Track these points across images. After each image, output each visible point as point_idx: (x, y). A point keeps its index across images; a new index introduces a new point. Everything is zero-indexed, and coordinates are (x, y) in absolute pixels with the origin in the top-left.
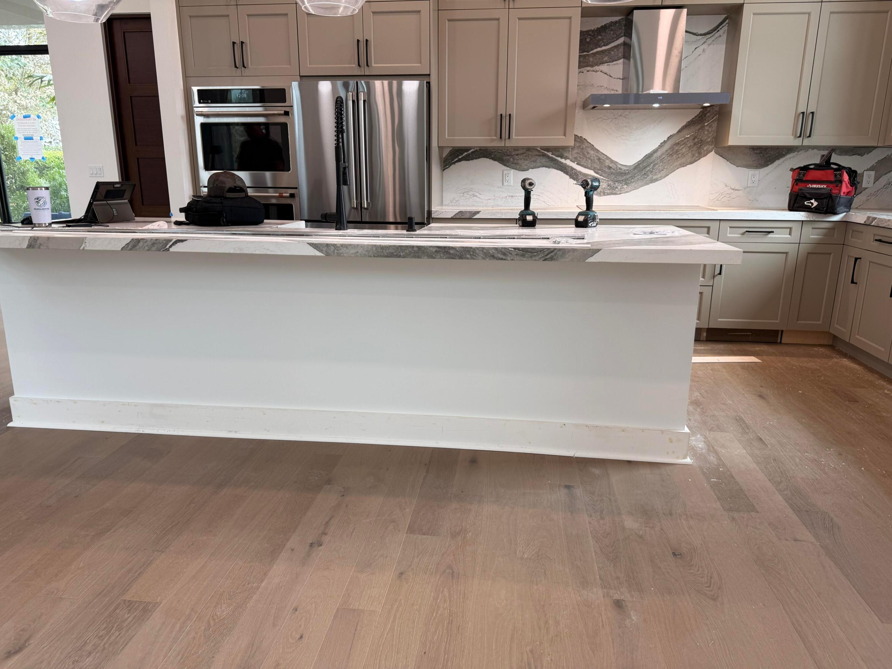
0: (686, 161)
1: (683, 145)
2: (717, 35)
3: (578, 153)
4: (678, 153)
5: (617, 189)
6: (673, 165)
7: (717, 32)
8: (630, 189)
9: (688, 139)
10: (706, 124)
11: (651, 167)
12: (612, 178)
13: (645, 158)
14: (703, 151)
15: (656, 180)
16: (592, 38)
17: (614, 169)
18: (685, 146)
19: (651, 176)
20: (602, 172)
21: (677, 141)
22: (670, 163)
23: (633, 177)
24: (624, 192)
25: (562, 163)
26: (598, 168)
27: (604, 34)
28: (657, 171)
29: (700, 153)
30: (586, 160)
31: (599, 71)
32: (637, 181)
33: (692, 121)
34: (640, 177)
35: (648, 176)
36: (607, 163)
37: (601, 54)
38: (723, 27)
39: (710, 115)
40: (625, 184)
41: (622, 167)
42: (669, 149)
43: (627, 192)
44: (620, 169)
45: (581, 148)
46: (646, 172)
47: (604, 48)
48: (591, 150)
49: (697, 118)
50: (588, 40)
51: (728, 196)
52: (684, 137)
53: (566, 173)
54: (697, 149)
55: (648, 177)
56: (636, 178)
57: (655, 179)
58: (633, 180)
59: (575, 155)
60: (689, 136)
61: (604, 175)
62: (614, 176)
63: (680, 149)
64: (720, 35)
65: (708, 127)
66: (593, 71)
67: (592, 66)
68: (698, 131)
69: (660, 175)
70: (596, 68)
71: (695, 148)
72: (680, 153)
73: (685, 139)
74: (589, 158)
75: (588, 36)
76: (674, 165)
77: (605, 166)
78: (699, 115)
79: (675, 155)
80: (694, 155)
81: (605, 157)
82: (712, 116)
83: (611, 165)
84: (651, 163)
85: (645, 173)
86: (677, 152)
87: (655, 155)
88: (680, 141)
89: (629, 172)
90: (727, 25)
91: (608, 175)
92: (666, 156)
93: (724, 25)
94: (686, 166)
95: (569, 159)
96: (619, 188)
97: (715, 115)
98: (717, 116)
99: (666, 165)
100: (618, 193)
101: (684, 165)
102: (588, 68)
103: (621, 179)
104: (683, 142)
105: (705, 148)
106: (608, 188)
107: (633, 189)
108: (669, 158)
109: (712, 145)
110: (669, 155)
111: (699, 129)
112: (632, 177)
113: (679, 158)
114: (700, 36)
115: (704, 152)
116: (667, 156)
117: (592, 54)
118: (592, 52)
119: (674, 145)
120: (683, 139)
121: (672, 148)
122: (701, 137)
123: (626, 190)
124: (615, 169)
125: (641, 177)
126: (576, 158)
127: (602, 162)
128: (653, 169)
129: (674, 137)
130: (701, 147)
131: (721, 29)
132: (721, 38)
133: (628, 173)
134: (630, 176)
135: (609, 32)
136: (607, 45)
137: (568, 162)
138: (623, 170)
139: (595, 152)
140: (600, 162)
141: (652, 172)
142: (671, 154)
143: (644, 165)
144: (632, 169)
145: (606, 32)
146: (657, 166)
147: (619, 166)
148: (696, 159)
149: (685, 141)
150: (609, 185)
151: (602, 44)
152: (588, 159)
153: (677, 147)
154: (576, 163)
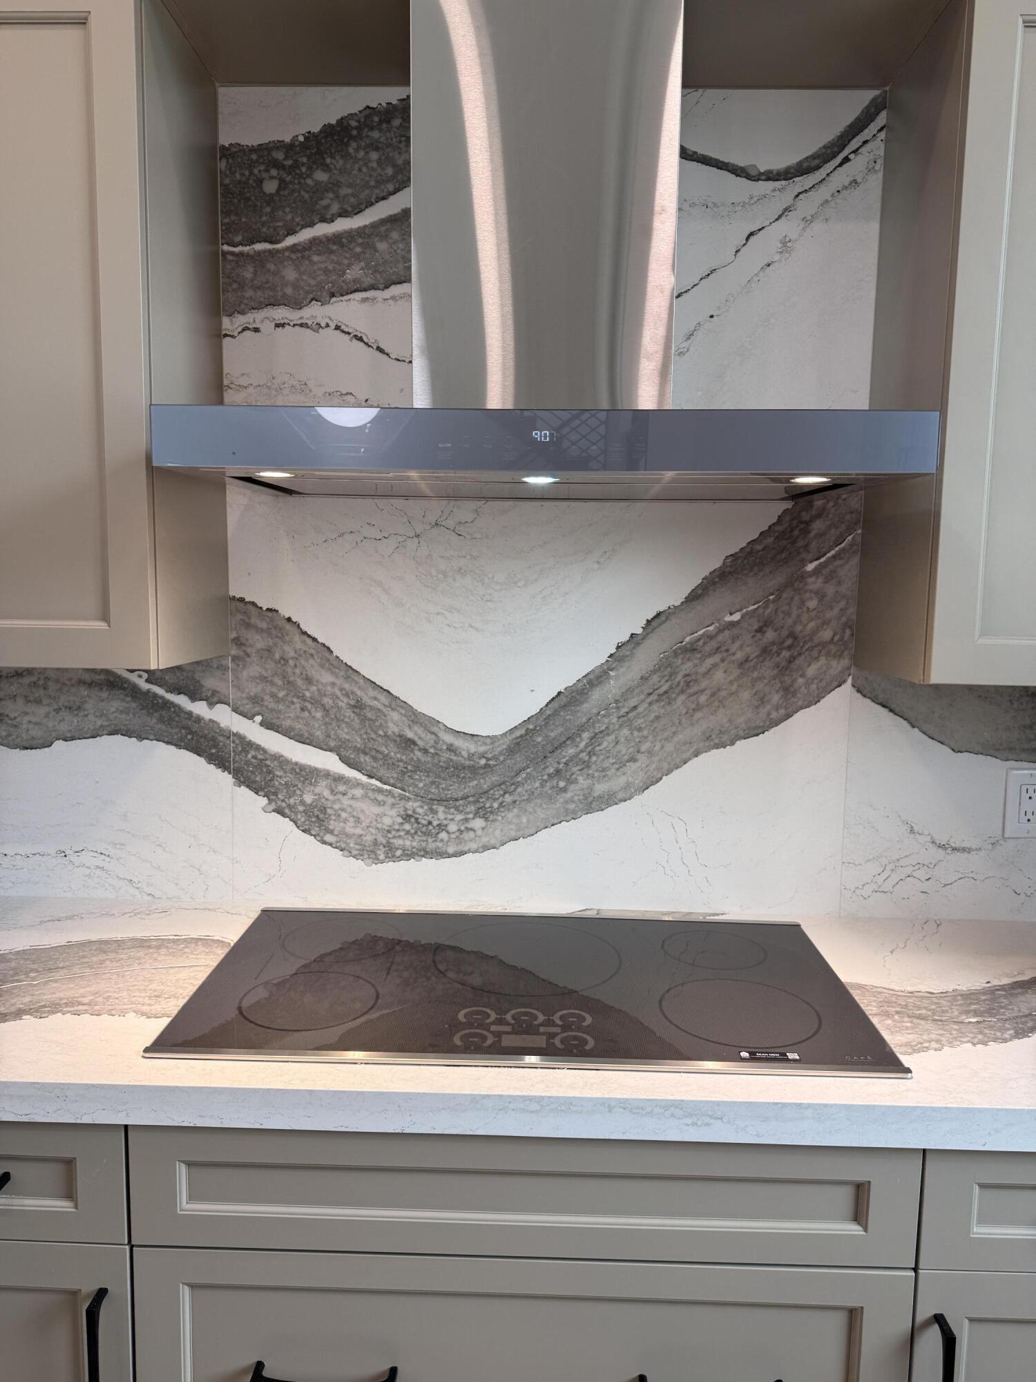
0: (730, 721)
1: (710, 655)
2: (842, 177)
3: (264, 679)
4: (695, 688)
5: (443, 835)
6: (675, 739)
7: (841, 165)
8: (497, 832)
9: (735, 631)
10: (810, 567)
11: (582, 745)
12: (421, 785)
13: (555, 705)
14: (801, 680)
15: (608, 800)
16: (288, 179)
17: (425, 751)
18: (723, 660)
19: (583, 782)
20: (375, 759)
21: (688, 639)
22: (664, 730)
23: (507, 786)
24: (474, 846)
25: (199, 719)
26: (358, 742)
27: (341, 162)
28: (606, 764)
29: (788, 691)
30: (303, 709)
31: (327, 325)
32: (528, 800)
33: (750, 553)
34: (537, 784)
35: (570, 781)
36: (395, 723)
37: (332, 252)
38: (865, 142)
39: (829, 527)
40: (476, 814)
41: (459, 743)
42: (654, 672)
43: (486, 848)
44: (451, 749)
45: (277, 656)
46: (561, 766)
47: (342, 225)
48: (322, 666)
49: (770, 540)
50: (270, 187)
51: (921, 874)
52: (718, 620)
53: (221, 762)
54: (775, 672)
55: (572, 787)
56: (519, 790)
57: (600, 797)
58: (508, 798)
59: (254, 689)
60: (736, 617)
61: (383, 772)
62: (428, 781)
63: (702, 669)
64: (855, 181)
65: (820, 580)
66: (301, 325)
67: (298, 305)
68: (778, 598)
69: (622, 780)
70: (314, 312)
71: (767, 670)
72: (702, 691)
73: (720, 631)
74: (316, 702)
75: (267, 171)
76: (680, 737)
77: (386, 735)
78: (779, 528)
79: (683, 697)
80: (762, 700)
81: (383, 698)
82: (834, 533)
83: (410, 735)
84: (582, 728)
85: (558, 771)
86: (688, 684)
87: (596, 695)
88: (699, 640)
89: (491, 762)
90: (882, 135)
91: (404, 773)
92: (643, 701)
93: (866, 134)
94: (732, 743)
95: (229, 705)
96: (453, 827)
97: (850, 530)
98: (859, 531)
99: (646, 737)
100: (451, 850)
101: (725, 738)
102: (281, 313)
103: (456, 790)
104: (713, 644)
105: (811, 671)
106: (407, 827)
107: (513, 834)
108: (655, 707)
109: (841, 656)
110: (654, 697)
111: (780, 590)
112: (504, 783)
113: (698, 708)
114: (768, 179)
115: (807, 685)
116: (649, 700)
117: (293, 248)
118: (290, 241)
119: (676, 654)
120: (711, 628)
121: (665, 666)
122: (790, 621)
123: (485, 840)
124: (432, 751)
125: (542, 786)
126: (256, 700)
127: (374, 721)
128: (590, 754)
129: (674, 621)
130: (793, 666)
131: (855, 152)
132: (856, 193)
133: (486, 766)
134: (495, 778)
135: (361, 154)
136: (358, 211)
137: (224, 717)
138: (465, 754)
139: (337, 677)
140: (364, 719)
141: (588, 767)
142: (666, 692)
143: (552, 734)
144: (501, 753)
145: (346, 156)
146: (607, 742)
147: (448, 738)
148: (774, 715)
149: (720, 638)
150: (410, 816)
151: (335, 208)
152: (309, 706)
153: (690, 664)
154: (258, 719)
